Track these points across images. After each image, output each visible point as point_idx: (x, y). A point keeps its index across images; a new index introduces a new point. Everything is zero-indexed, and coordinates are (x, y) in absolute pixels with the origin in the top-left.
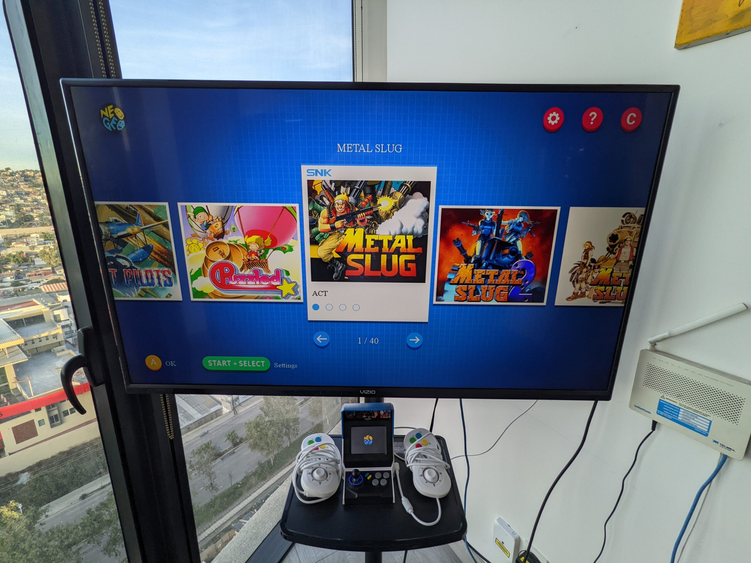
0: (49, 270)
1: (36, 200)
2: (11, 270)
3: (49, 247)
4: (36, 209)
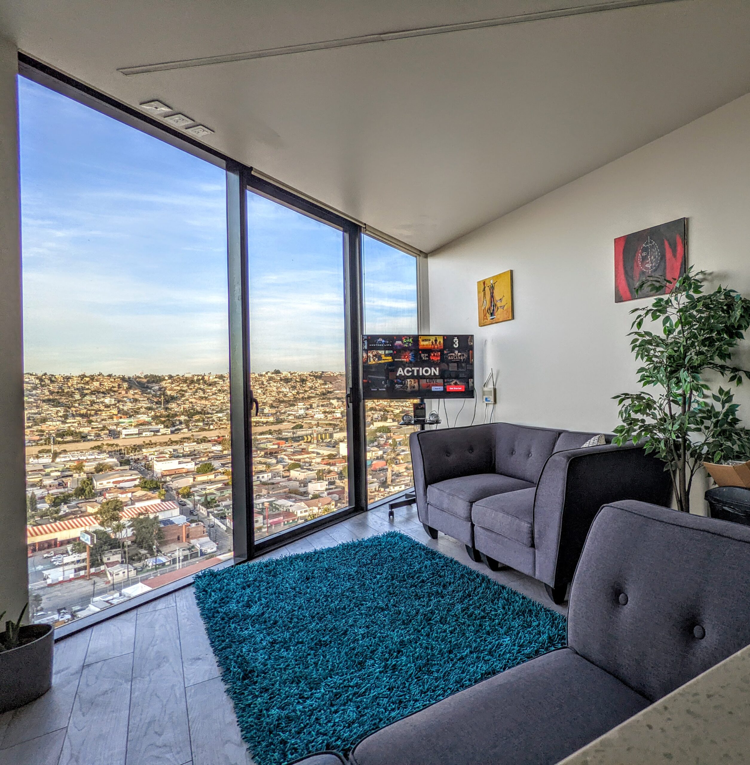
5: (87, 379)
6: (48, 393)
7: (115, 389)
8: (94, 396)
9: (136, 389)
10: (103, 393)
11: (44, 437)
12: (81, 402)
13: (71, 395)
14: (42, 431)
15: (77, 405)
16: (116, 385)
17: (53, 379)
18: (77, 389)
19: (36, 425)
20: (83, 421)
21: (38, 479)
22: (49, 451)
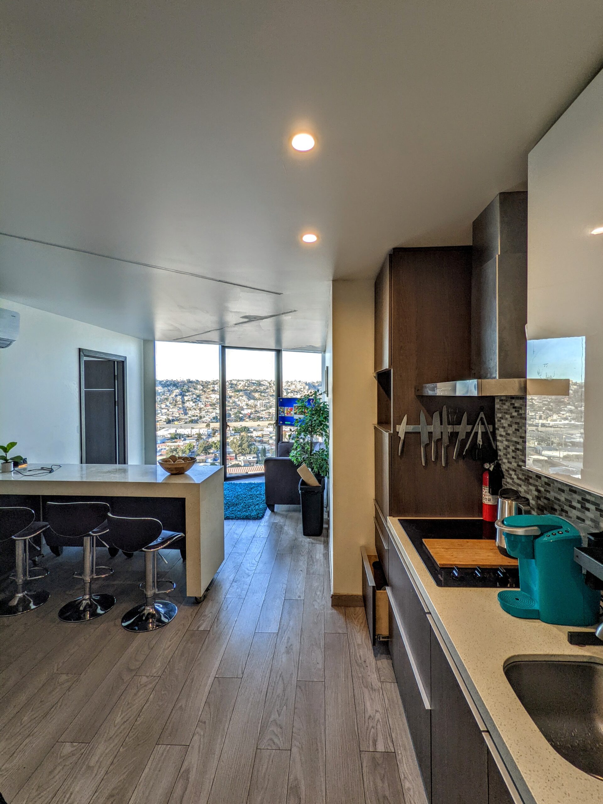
0: (233, 456)
1: (234, 402)
2: (212, 453)
3: (236, 438)
4: (233, 408)
7: (302, 390)
8: (292, 394)
10: (297, 392)
11: (270, 416)
14: (270, 413)
16: (302, 387)
19: (267, 409)
21: (267, 440)
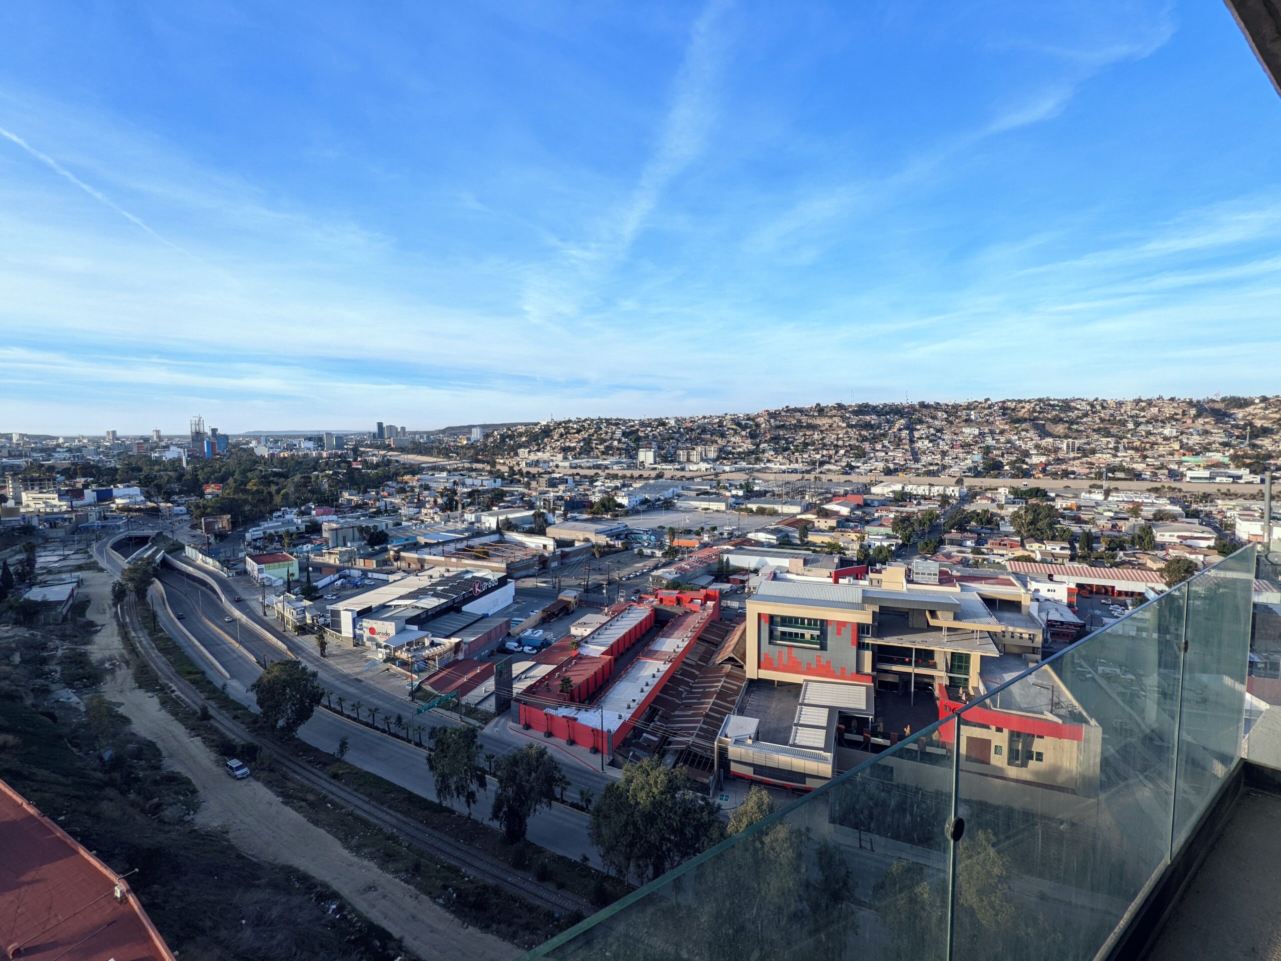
0: (1017, 541)
2: (973, 531)
5: (1143, 404)
6: (1098, 421)
7: (1179, 417)
9: (1207, 417)
10: (1162, 421)
12: (1134, 432)
13: (1123, 423)
15: (1129, 436)
16: (1180, 411)
17: (1105, 405)
18: (1131, 416)
20: (1137, 455)
22: (1101, 487)
